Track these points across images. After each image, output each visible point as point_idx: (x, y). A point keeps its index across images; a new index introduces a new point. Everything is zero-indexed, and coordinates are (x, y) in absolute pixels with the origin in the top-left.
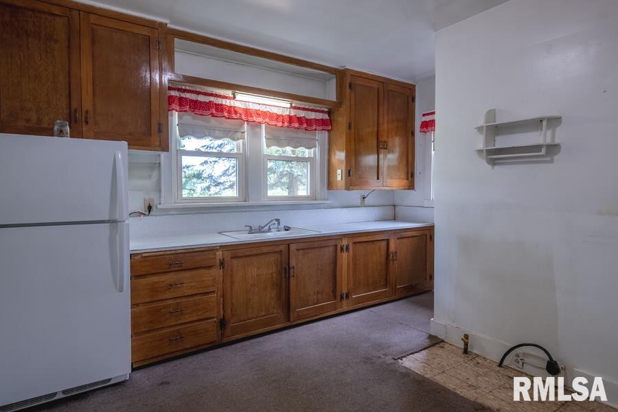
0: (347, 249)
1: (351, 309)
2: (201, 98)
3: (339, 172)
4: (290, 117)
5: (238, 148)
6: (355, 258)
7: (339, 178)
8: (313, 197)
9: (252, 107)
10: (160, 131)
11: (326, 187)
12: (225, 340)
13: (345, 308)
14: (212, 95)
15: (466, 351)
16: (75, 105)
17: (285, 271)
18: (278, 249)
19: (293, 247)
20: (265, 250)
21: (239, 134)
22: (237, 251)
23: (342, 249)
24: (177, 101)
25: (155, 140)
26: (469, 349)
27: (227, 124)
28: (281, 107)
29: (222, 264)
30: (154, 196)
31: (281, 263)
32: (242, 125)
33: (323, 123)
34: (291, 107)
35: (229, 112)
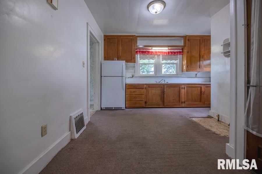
0: (184, 88)
1: (186, 106)
2: (144, 50)
3: (185, 66)
4: (169, 52)
5: (154, 62)
6: (187, 91)
7: (184, 68)
8: (177, 74)
9: (157, 51)
10: (134, 59)
11: (181, 72)
12: (146, 107)
13: (183, 106)
14: (147, 49)
15: (218, 120)
16: (118, 55)
17: (163, 92)
18: (161, 86)
19: (165, 86)
20: (157, 86)
21: (154, 58)
22: (150, 86)
23: (182, 88)
24: (138, 52)
25: (133, 60)
26: (220, 120)
27: (151, 56)
28: (165, 50)
29: (146, 88)
30: (134, 74)
31: (162, 90)
32: (155, 56)
33: (180, 52)
34: (168, 49)
35: (151, 53)
